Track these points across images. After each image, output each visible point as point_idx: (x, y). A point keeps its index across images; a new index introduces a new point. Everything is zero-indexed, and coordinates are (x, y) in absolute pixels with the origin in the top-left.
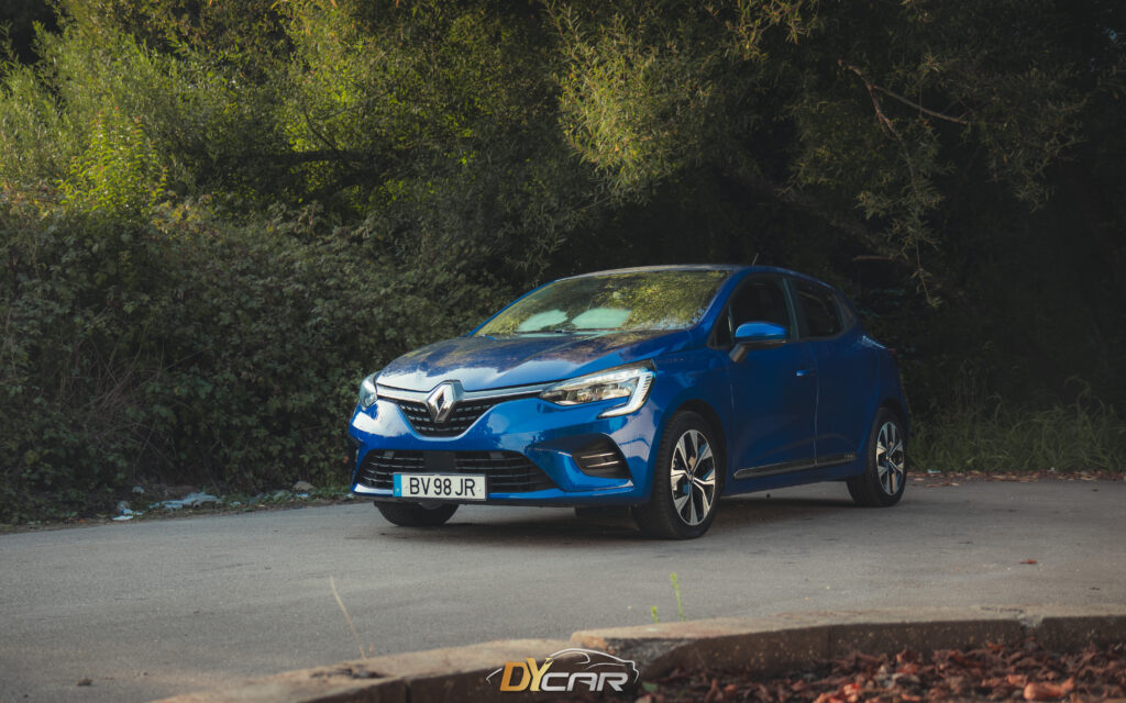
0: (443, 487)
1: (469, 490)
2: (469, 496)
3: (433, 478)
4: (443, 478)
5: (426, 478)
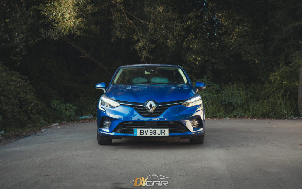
1: (163, 133)
2: (163, 135)
3: (149, 130)
4: (153, 130)
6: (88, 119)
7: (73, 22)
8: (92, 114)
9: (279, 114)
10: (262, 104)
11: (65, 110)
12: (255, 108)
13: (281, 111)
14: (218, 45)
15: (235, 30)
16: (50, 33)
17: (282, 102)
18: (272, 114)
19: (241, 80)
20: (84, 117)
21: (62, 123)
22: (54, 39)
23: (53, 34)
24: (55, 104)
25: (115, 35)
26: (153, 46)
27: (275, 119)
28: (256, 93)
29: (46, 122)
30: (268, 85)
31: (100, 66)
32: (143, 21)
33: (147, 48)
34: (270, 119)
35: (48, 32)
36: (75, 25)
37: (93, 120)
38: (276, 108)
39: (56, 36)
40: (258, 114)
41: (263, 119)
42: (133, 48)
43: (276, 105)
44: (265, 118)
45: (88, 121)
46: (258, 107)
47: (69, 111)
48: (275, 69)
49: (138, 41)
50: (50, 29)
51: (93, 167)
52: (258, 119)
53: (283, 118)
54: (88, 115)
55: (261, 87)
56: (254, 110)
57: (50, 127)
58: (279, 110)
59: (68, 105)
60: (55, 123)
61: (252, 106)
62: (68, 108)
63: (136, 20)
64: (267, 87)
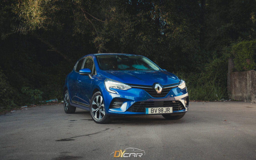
0: (161, 110)
1: (168, 111)
2: (168, 112)
3: (158, 108)
4: (161, 108)
5: (156, 108)
6: (54, 102)
7: (39, 20)
8: (57, 98)
9: (212, 97)
10: (198, 89)
11: (34, 95)
12: (193, 93)
13: (214, 95)
14: (163, 40)
15: (176, 28)
16: (20, 29)
17: (215, 88)
18: (207, 98)
19: (182, 70)
20: (50, 101)
21: (30, 105)
22: (23, 34)
23: (23, 30)
24: (25, 90)
25: (76, 31)
26: (108, 40)
27: (209, 101)
28: (194, 81)
29: (16, 105)
30: (203, 74)
31: (65, 58)
32: (99, 20)
33: (103, 42)
34: (205, 101)
35: (18, 28)
36: (41, 22)
37: (58, 103)
38: (210, 93)
39: (25, 32)
40: (195, 97)
41: (199, 101)
42: (91, 42)
43: (210, 90)
44: (201, 101)
45: (53, 104)
46: (196, 92)
47: (37, 95)
48: (208, 61)
49: (96, 36)
50: (20, 25)
51: (48, 140)
52: (195, 101)
53: (215, 101)
54: (54, 99)
55: (198, 75)
56: (192, 94)
57: (19, 109)
58: (212, 94)
59: (36, 90)
60: (25, 106)
61: (190, 91)
62: (36, 93)
63: (94, 19)
64: (203, 75)
